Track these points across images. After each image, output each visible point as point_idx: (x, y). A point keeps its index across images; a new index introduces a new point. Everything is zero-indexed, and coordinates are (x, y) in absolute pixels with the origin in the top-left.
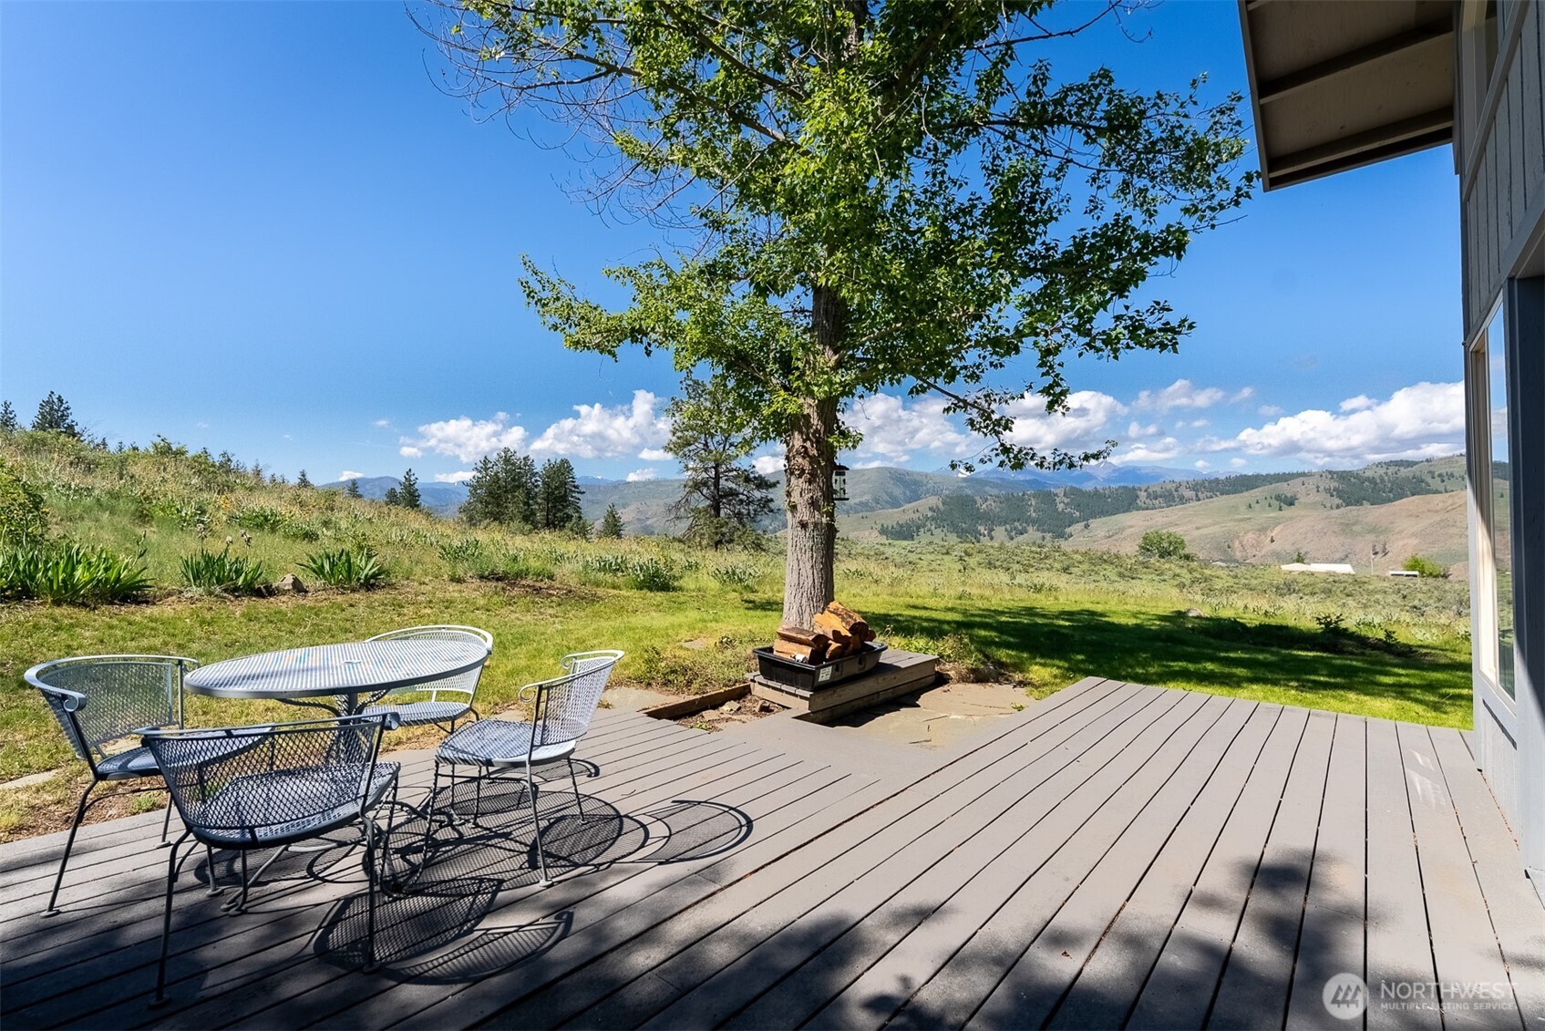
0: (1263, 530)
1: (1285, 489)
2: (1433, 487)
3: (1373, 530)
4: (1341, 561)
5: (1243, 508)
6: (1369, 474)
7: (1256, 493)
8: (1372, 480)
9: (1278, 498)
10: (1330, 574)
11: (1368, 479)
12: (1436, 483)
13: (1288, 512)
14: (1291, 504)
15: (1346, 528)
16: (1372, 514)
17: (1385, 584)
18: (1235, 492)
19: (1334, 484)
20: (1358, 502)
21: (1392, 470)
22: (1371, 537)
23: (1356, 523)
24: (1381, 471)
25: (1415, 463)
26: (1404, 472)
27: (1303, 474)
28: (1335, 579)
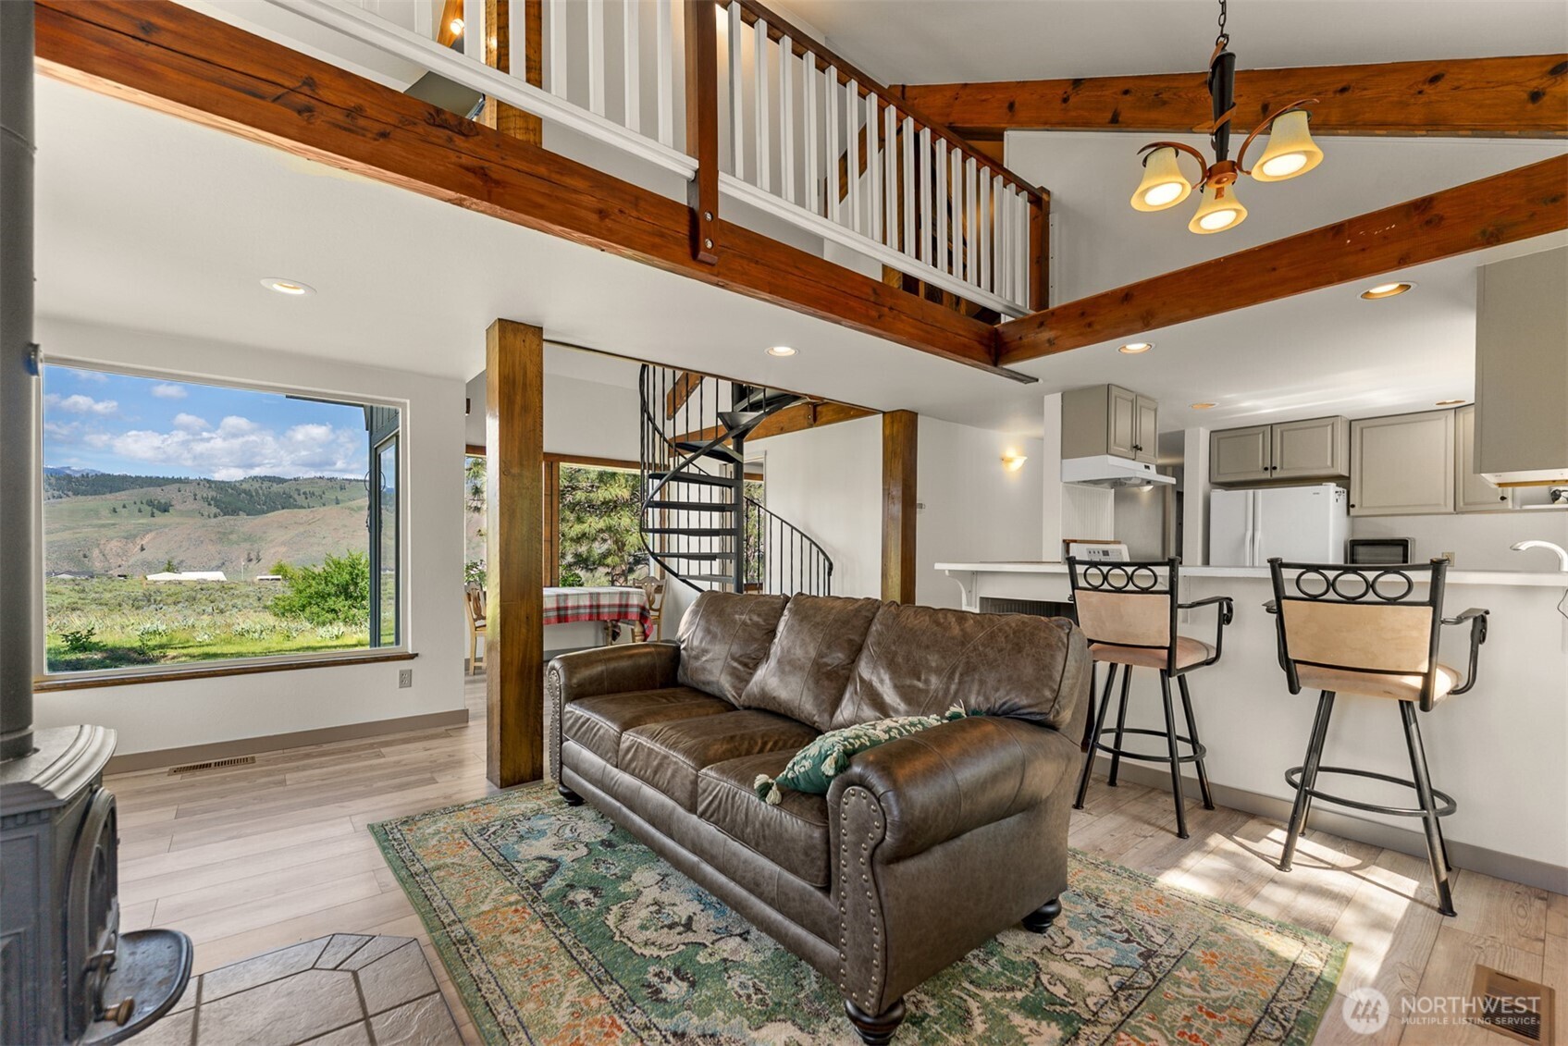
0: (130, 537)
1: (159, 494)
2: (299, 503)
3: (249, 538)
4: (218, 568)
5: (105, 513)
6: (245, 486)
7: (123, 496)
8: (247, 492)
9: (150, 503)
10: (198, 582)
11: (244, 491)
12: (301, 500)
13: (161, 519)
14: (165, 510)
15: (223, 537)
16: (245, 523)
17: (251, 589)
18: (95, 493)
19: (212, 494)
20: (235, 512)
21: (266, 484)
22: (247, 545)
23: (231, 533)
24: (257, 485)
25: (286, 481)
26: (276, 488)
27: (179, 481)
28: (203, 587)
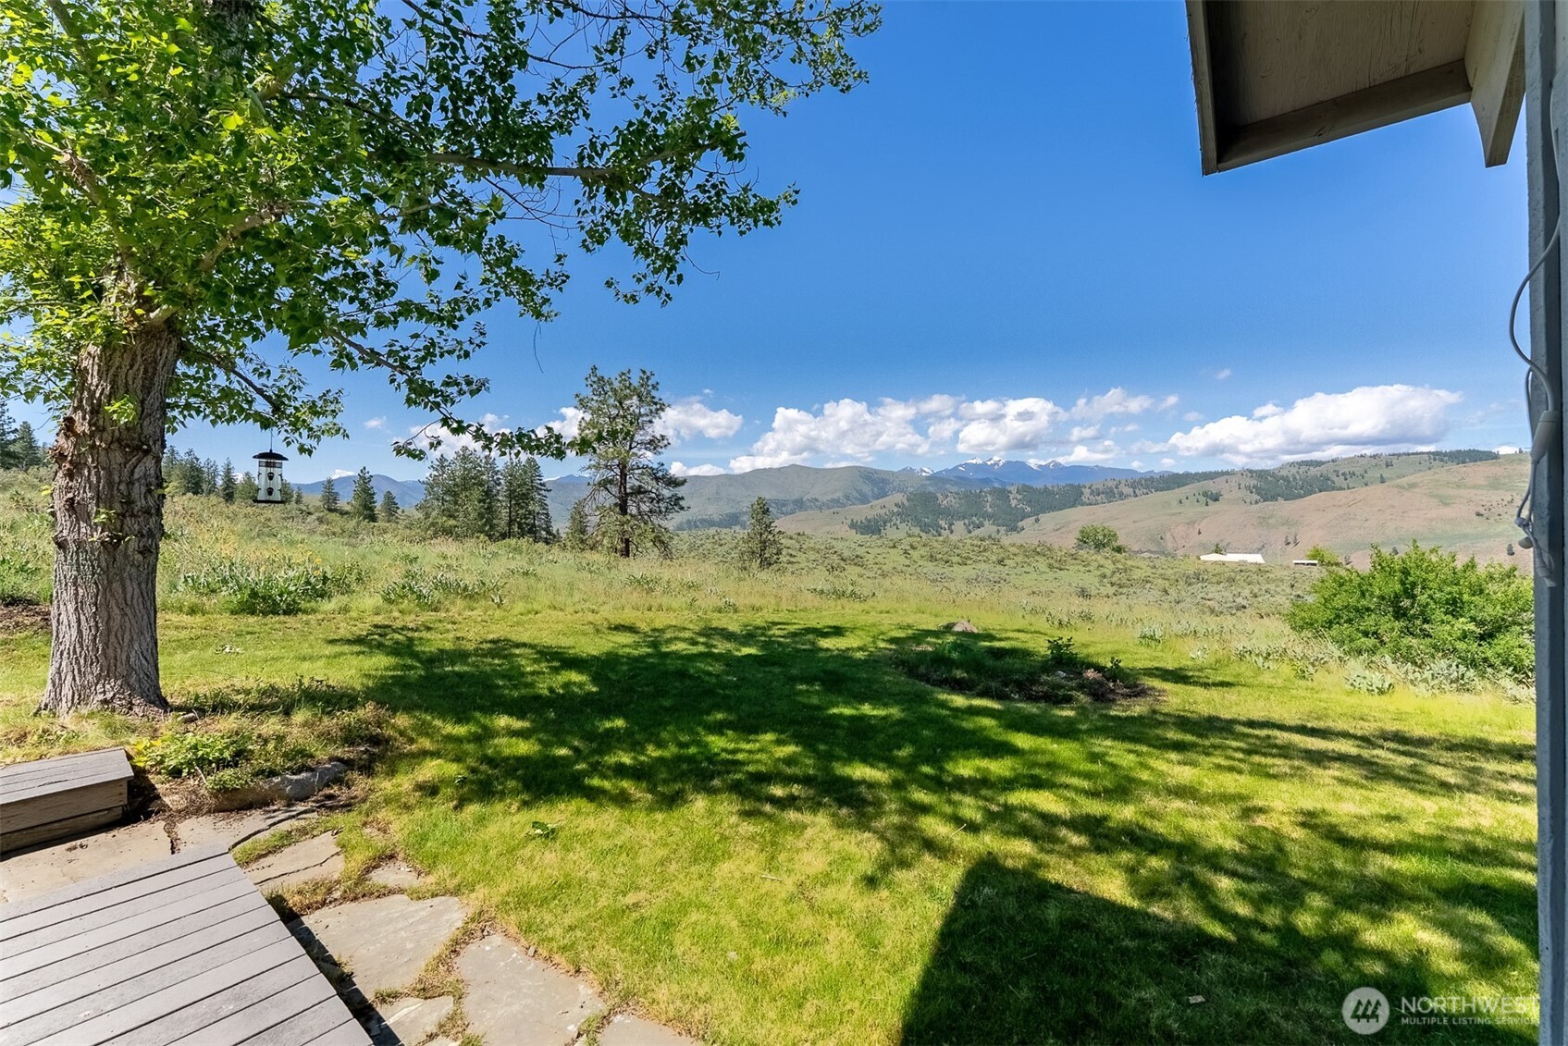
0: (1191, 523)
1: (1211, 486)
2: (1337, 485)
3: (1286, 523)
4: (1259, 551)
5: (1175, 503)
6: (1284, 473)
7: (1186, 490)
8: (1286, 479)
9: (1205, 494)
10: (1240, 563)
11: (1282, 478)
12: (1339, 481)
13: (1213, 506)
14: (1216, 500)
15: (1264, 521)
16: (1283, 508)
17: (1286, 573)
18: (1168, 489)
19: (1253, 482)
20: (1274, 498)
21: (1303, 469)
22: (1285, 529)
23: (1271, 517)
24: (1294, 470)
25: (1323, 463)
26: (1314, 471)
27: (1227, 473)
28: (1242, 568)
